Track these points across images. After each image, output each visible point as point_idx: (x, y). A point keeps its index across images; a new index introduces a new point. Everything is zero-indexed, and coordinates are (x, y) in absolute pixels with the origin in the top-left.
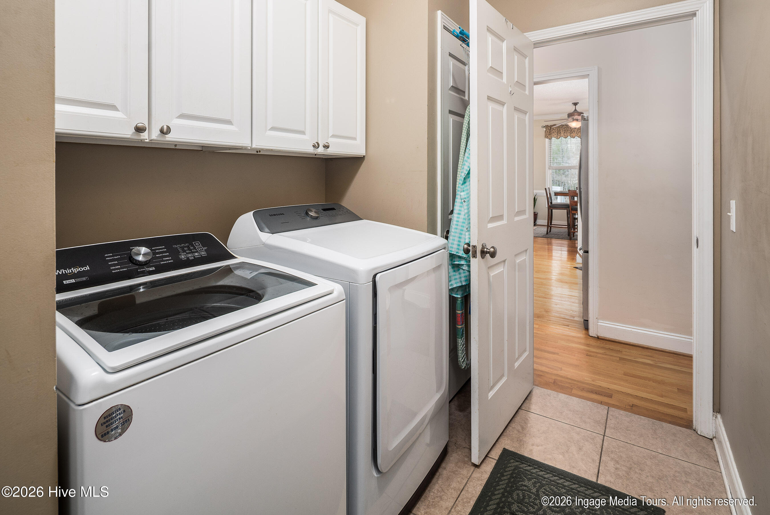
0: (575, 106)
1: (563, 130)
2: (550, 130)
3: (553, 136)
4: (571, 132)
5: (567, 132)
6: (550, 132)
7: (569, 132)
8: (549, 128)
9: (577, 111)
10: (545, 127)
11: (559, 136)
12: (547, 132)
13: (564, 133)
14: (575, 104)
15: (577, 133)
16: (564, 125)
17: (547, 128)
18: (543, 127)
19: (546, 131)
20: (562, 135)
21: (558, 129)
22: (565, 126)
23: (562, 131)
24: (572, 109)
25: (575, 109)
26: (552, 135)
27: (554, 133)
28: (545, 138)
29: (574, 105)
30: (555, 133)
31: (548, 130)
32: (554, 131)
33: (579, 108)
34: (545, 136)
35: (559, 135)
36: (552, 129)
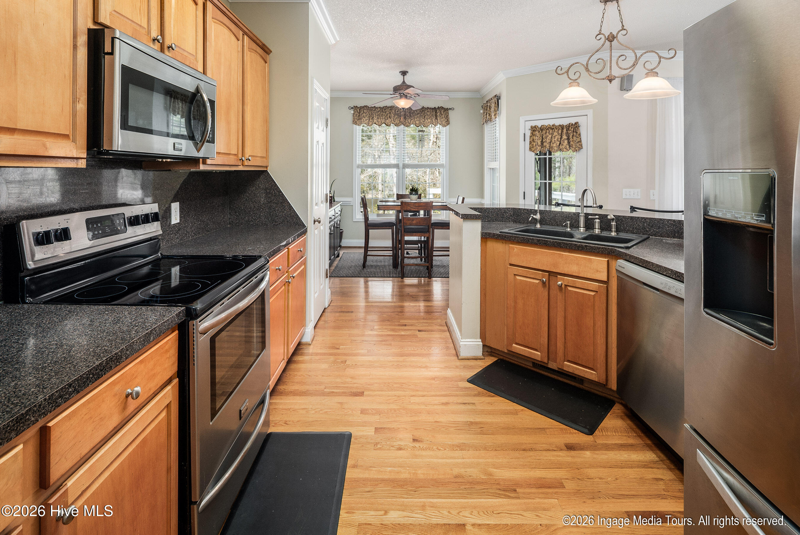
0: (404, 76)
1: (377, 114)
2: (359, 113)
3: (364, 121)
4: (386, 118)
5: (381, 117)
6: (359, 116)
7: (384, 117)
8: (359, 111)
9: (405, 83)
10: (352, 108)
11: (371, 123)
12: (356, 115)
13: (378, 118)
14: (404, 73)
15: (394, 120)
16: (377, 108)
17: (356, 110)
18: (350, 108)
19: (354, 114)
20: (375, 121)
21: (370, 112)
22: (379, 109)
23: (374, 116)
24: (398, 80)
25: (403, 81)
26: (362, 120)
27: (365, 118)
28: (353, 123)
29: (401, 74)
30: (367, 118)
31: (356, 113)
32: (365, 115)
33: (408, 80)
34: (353, 121)
35: (371, 120)
36: (362, 112)
